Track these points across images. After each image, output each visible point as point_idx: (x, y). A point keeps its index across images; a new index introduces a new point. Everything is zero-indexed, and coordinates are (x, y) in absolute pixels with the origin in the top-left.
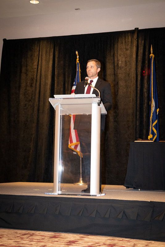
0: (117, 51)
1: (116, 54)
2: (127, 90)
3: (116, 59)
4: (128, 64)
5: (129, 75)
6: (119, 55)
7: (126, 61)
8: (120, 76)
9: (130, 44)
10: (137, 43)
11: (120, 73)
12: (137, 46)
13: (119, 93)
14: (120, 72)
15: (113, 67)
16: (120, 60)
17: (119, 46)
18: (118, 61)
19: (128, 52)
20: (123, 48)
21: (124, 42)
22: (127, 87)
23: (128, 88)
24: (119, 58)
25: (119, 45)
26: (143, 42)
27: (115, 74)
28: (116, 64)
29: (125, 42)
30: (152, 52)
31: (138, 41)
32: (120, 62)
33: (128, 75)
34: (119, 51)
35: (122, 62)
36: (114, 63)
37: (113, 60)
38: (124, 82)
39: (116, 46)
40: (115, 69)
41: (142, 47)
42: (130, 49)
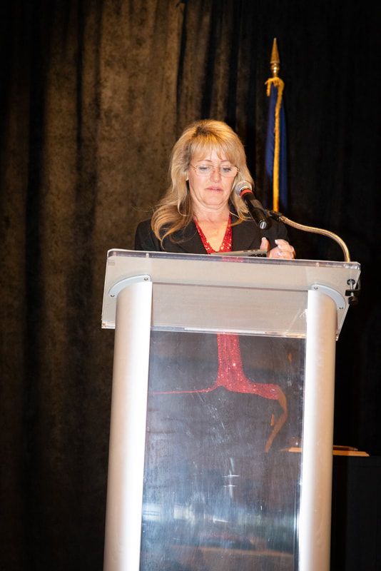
0: (98, 43)
1: (89, 55)
2: (132, 215)
3: (88, 78)
4: (140, 101)
5: (140, 149)
6: (102, 62)
7: (131, 91)
8: (105, 150)
9: (151, 22)
10: (181, 21)
11: (104, 138)
12: (181, 32)
13: (98, 221)
14: (106, 134)
15: (72, 106)
16: (105, 80)
17: (105, 23)
18: (98, 83)
19: (145, 52)
20: (119, 33)
21: (125, 8)
22: (132, 202)
23: (135, 205)
24: (103, 74)
25: (105, 18)
26: (207, 20)
27: (79, 140)
28: (87, 100)
29: (131, 11)
30: (275, 69)
31: (185, 14)
32: (107, 93)
33: (139, 151)
34: (104, 41)
35: (115, 92)
36: (79, 89)
37: (74, 78)
38: (120, 177)
39: (91, 20)
40: (85, 119)
41: (203, 42)
42: (149, 42)
